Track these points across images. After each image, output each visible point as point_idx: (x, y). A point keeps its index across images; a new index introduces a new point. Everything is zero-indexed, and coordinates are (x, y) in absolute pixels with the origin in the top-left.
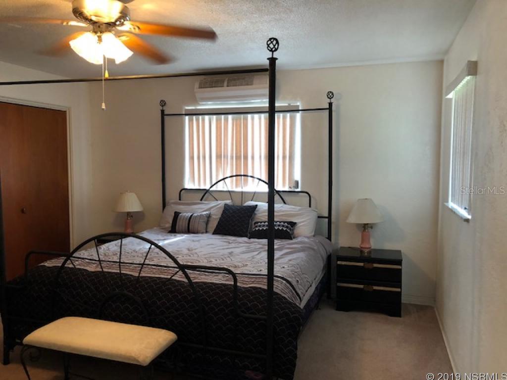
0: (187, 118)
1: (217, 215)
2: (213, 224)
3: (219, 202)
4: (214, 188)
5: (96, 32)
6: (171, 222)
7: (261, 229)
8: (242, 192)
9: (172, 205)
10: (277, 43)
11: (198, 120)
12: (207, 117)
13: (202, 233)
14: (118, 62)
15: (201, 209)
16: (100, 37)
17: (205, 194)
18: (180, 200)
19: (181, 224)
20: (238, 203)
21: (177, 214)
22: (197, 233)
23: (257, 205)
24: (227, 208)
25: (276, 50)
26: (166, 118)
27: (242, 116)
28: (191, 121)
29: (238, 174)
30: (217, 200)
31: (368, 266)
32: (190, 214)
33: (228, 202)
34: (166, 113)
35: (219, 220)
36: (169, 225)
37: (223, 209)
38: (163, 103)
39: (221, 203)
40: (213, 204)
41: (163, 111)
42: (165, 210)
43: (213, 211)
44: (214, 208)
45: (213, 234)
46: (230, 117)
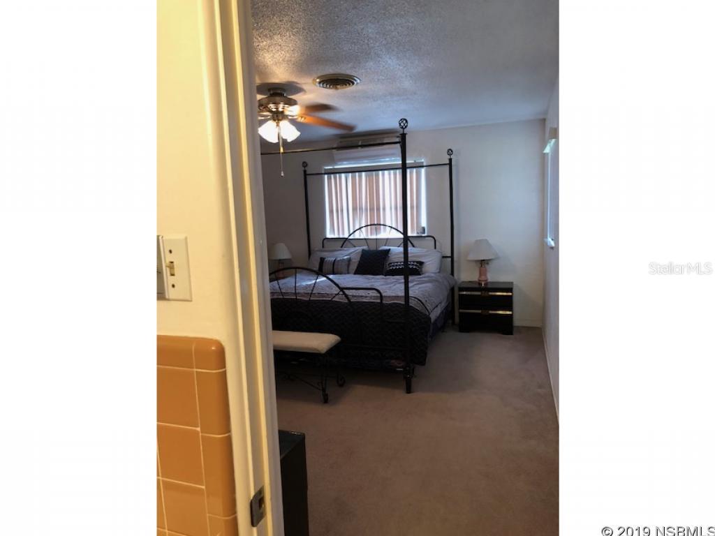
0: (326, 176)
1: (356, 259)
2: (354, 267)
3: (357, 248)
4: (351, 237)
5: (275, 120)
6: (318, 267)
7: (394, 268)
8: (377, 239)
9: (318, 253)
10: (407, 121)
11: (335, 178)
12: (343, 175)
13: (345, 274)
14: (289, 140)
15: (343, 255)
16: (278, 125)
17: (344, 242)
18: (323, 247)
19: (326, 267)
20: (373, 248)
21: (322, 260)
22: (341, 273)
23: (390, 250)
24: (364, 253)
25: (406, 127)
26: (308, 177)
27: (374, 173)
28: (329, 179)
29: (372, 223)
30: (355, 247)
31: (485, 294)
32: (334, 259)
33: (365, 248)
34: (308, 173)
35: (358, 263)
36: (316, 268)
37: (360, 254)
38: (305, 164)
39: (359, 249)
40: (352, 250)
41: (305, 171)
42: (311, 257)
43: (352, 256)
44: (353, 253)
45: (355, 274)
46: (363, 174)
